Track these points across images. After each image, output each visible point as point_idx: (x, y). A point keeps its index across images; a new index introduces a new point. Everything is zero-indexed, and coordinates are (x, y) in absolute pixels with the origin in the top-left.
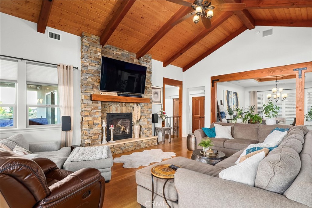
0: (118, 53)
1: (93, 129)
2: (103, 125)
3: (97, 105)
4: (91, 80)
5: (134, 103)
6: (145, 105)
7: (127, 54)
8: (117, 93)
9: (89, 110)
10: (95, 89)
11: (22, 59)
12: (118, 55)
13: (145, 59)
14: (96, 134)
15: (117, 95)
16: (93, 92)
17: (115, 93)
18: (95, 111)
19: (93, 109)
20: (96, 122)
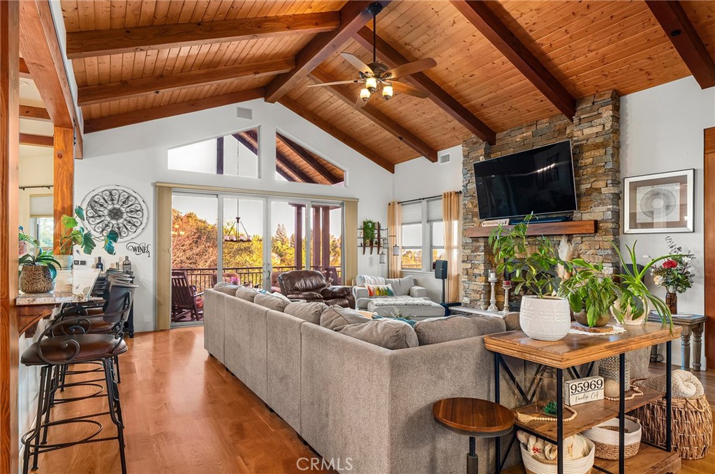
0: (524, 135)
1: (473, 283)
2: (490, 279)
3: (478, 244)
4: (470, 206)
5: (562, 235)
6: (584, 239)
7: (548, 124)
8: (508, 220)
9: (468, 252)
10: (475, 219)
11: (423, 199)
12: (524, 139)
13: (582, 117)
14: (476, 292)
15: (507, 224)
16: (472, 224)
17: (504, 221)
18: (475, 254)
19: (472, 252)
20: (476, 271)
